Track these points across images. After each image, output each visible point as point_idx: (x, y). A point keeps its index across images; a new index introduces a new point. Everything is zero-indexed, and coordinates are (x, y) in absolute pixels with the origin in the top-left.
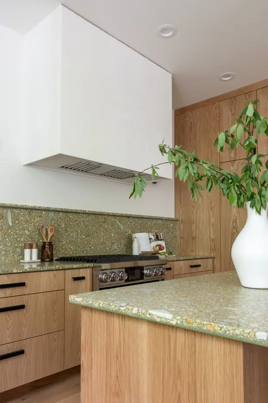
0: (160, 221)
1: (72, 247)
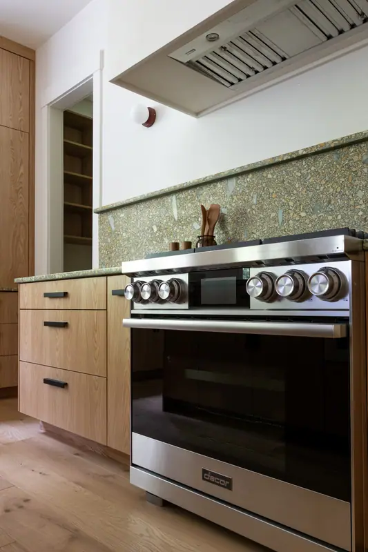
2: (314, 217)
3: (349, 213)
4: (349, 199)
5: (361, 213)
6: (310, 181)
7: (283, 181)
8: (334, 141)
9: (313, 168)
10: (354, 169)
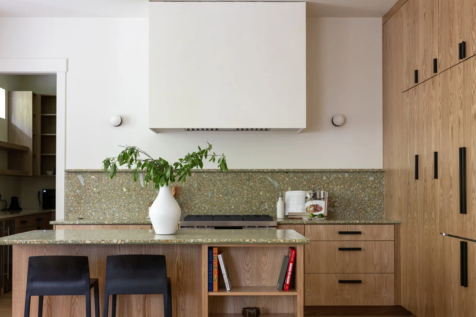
0: (347, 175)
1: (206, 206)
2: (226, 197)
3: (241, 198)
4: (241, 193)
5: (245, 199)
6: (224, 182)
7: (211, 180)
8: (237, 169)
9: (225, 177)
10: (243, 182)
